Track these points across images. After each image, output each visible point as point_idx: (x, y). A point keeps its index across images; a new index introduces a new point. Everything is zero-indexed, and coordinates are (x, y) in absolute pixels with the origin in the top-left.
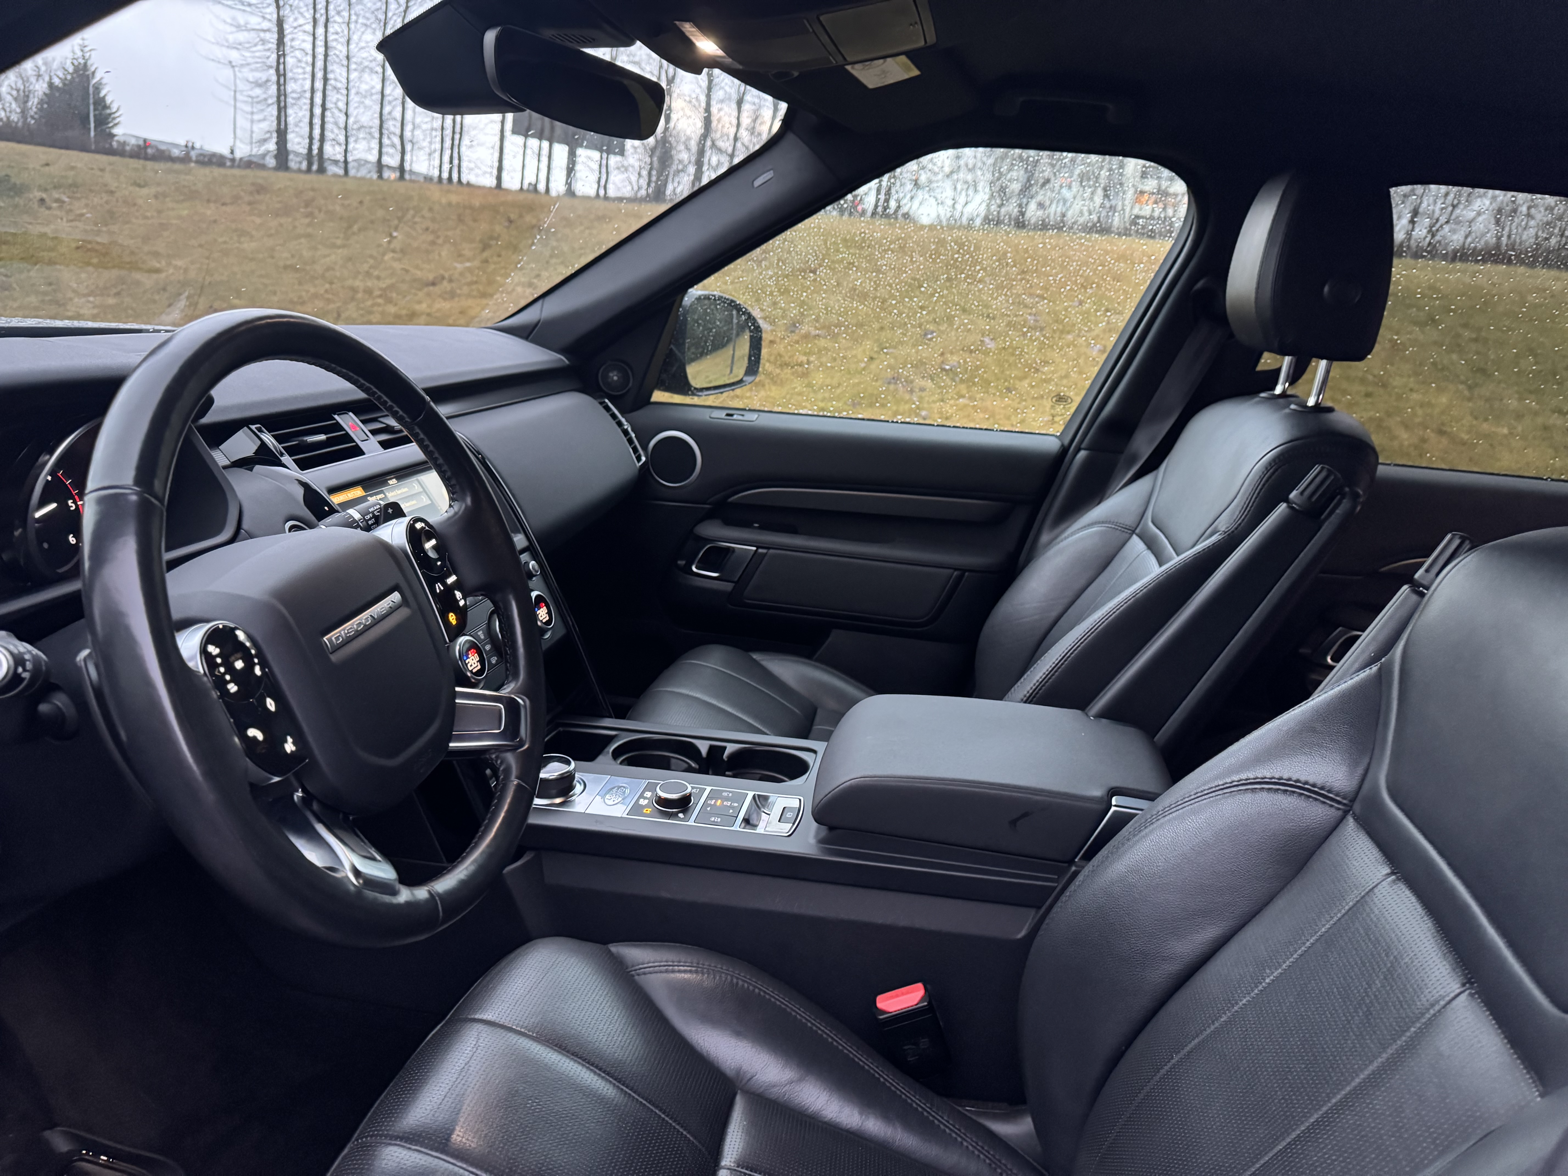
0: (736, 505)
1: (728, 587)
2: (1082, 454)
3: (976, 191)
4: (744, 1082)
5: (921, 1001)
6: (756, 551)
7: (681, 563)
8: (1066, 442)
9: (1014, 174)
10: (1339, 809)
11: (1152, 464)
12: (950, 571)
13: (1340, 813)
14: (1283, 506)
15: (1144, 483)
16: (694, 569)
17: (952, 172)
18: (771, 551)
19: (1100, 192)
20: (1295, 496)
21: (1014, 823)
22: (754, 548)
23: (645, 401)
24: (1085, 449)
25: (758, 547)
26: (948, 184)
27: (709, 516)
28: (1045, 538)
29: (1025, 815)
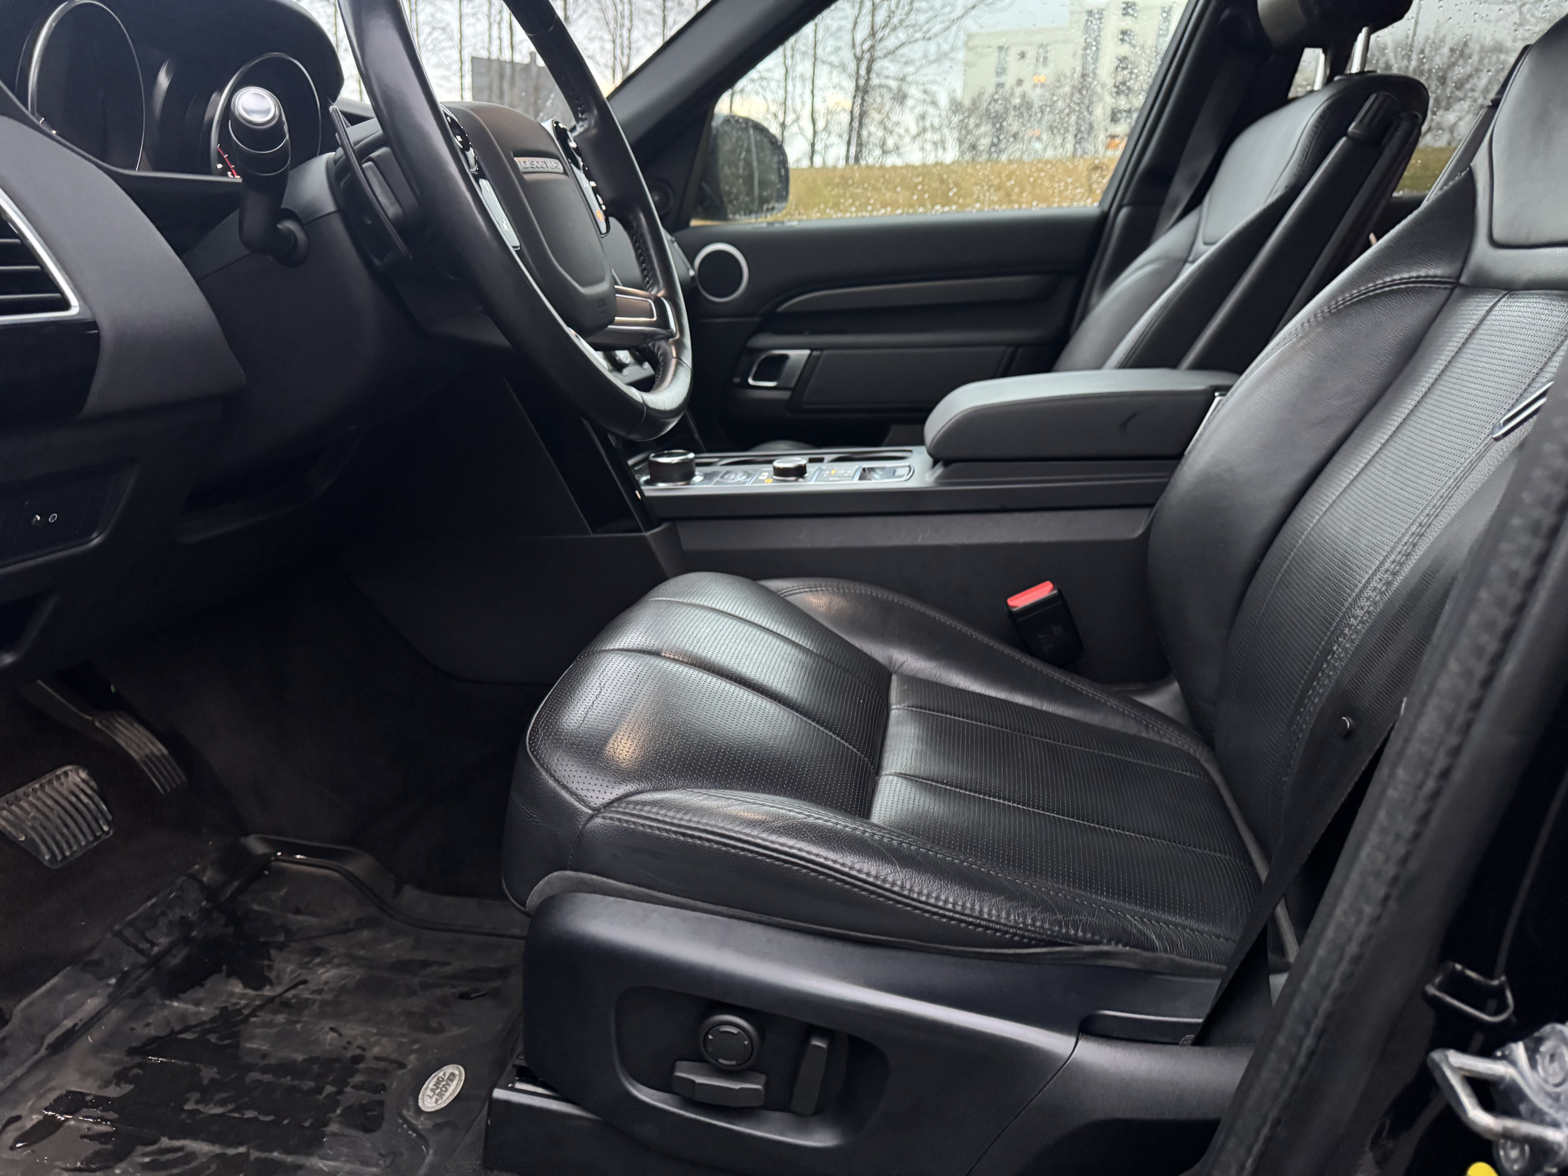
0: (786, 315)
1: (785, 395)
2: (1124, 211)
3: (944, 148)
4: (897, 667)
5: (1052, 591)
6: (810, 355)
7: (737, 380)
8: (1106, 207)
9: (983, 129)
10: (1446, 288)
11: (1196, 201)
12: (1002, 349)
13: (1447, 292)
14: (1344, 139)
15: (1190, 220)
16: (751, 381)
17: (918, 135)
18: (825, 352)
19: (1070, 137)
20: (1355, 128)
21: (1124, 425)
22: (807, 352)
23: (686, 225)
24: (1127, 205)
25: (812, 350)
26: (916, 146)
27: (761, 329)
28: (1094, 299)
29: (1134, 416)
